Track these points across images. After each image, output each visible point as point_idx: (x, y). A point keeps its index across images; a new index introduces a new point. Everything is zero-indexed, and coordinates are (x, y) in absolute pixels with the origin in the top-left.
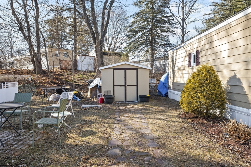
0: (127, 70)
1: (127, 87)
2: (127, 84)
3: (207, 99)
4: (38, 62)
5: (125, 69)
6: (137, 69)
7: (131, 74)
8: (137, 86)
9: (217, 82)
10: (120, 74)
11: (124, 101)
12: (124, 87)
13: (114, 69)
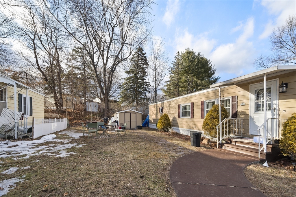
0: (131, 114)
1: (132, 122)
2: (131, 120)
3: (166, 125)
4: (61, 104)
5: (131, 113)
6: (136, 113)
7: (133, 115)
8: (136, 121)
9: (168, 119)
10: (128, 115)
11: (130, 128)
12: (130, 122)
13: (125, 113)
